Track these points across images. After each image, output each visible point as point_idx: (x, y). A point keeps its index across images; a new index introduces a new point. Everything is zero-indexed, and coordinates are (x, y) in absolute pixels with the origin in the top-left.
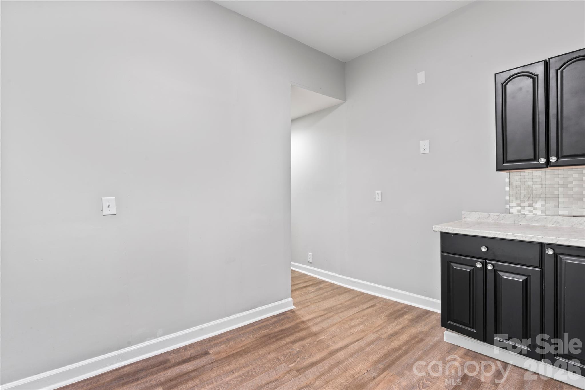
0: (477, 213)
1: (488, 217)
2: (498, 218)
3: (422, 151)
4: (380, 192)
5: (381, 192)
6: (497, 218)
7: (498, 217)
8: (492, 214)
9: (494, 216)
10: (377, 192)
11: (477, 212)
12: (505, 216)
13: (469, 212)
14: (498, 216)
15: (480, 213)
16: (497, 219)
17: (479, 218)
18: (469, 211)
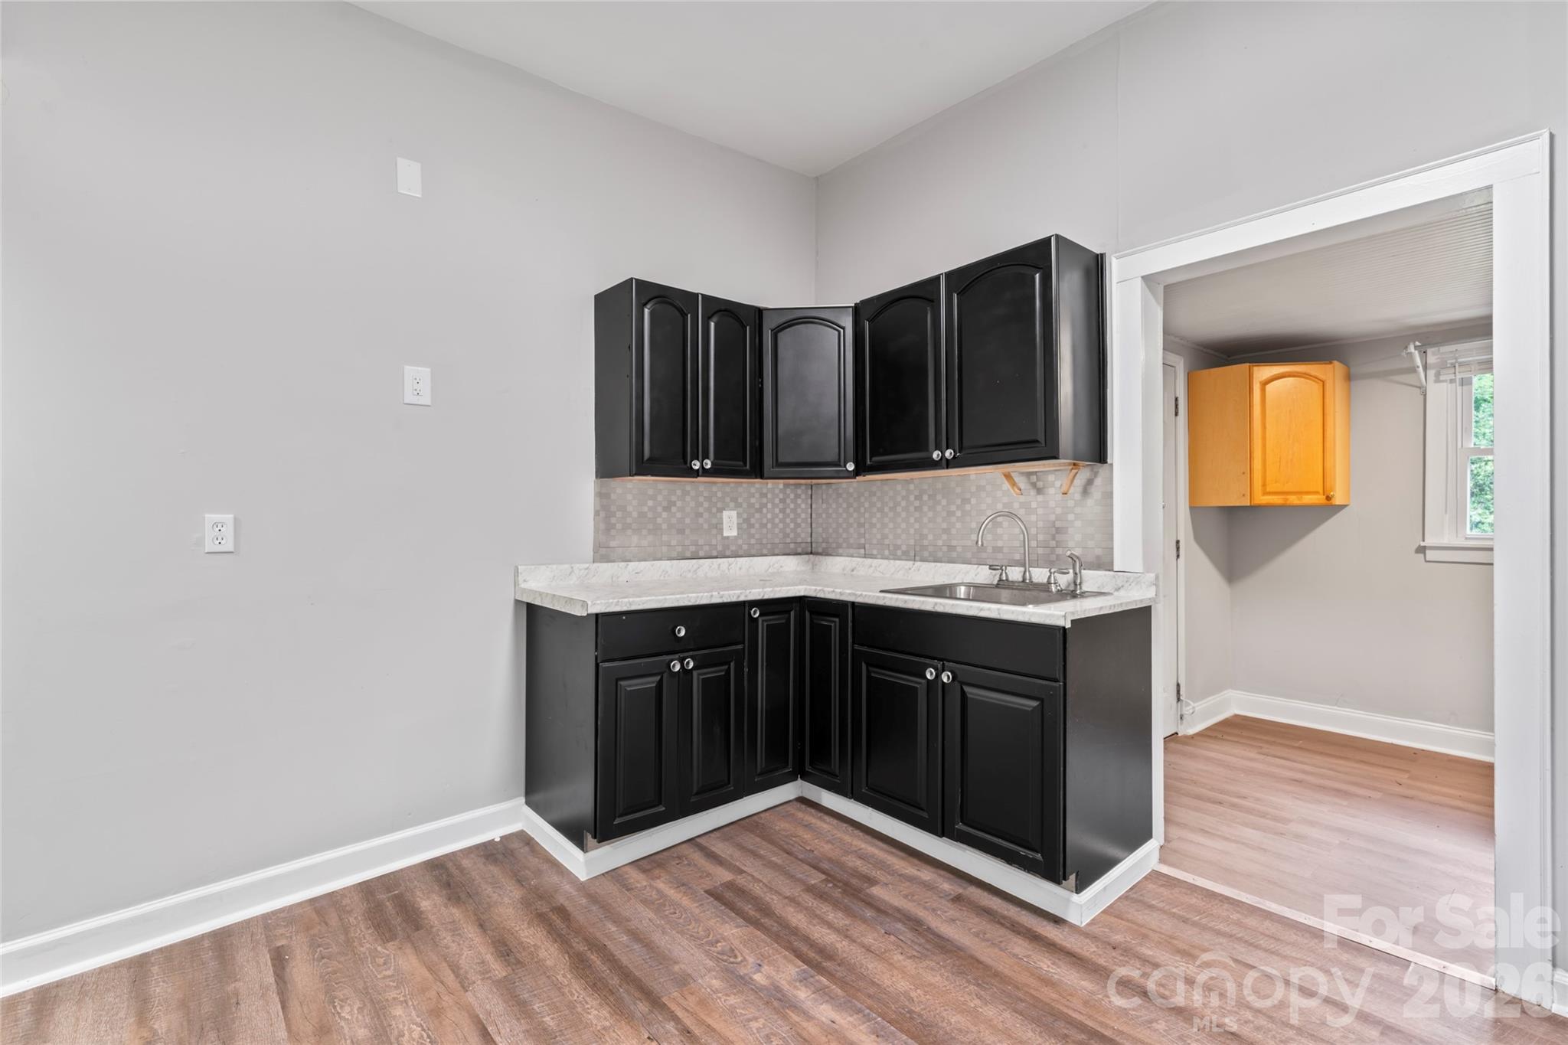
0: (550, 566)
1: (570, 574)
2: (588, 573)
3: (409, 398)
4: (232, 516)
5: (235, 519)
6: (585, 573)
7: (587, 571)
8: (576, 566)
9: (580, 570)
10: (211, 517)
11: (550, 564)
12: (598, 567)
13: (533, 567)
14: (586, 569)
15: (554, 566)
16: (586, 576)
17: (553, 579)
18: (533, 565)
